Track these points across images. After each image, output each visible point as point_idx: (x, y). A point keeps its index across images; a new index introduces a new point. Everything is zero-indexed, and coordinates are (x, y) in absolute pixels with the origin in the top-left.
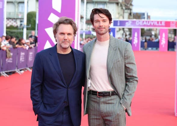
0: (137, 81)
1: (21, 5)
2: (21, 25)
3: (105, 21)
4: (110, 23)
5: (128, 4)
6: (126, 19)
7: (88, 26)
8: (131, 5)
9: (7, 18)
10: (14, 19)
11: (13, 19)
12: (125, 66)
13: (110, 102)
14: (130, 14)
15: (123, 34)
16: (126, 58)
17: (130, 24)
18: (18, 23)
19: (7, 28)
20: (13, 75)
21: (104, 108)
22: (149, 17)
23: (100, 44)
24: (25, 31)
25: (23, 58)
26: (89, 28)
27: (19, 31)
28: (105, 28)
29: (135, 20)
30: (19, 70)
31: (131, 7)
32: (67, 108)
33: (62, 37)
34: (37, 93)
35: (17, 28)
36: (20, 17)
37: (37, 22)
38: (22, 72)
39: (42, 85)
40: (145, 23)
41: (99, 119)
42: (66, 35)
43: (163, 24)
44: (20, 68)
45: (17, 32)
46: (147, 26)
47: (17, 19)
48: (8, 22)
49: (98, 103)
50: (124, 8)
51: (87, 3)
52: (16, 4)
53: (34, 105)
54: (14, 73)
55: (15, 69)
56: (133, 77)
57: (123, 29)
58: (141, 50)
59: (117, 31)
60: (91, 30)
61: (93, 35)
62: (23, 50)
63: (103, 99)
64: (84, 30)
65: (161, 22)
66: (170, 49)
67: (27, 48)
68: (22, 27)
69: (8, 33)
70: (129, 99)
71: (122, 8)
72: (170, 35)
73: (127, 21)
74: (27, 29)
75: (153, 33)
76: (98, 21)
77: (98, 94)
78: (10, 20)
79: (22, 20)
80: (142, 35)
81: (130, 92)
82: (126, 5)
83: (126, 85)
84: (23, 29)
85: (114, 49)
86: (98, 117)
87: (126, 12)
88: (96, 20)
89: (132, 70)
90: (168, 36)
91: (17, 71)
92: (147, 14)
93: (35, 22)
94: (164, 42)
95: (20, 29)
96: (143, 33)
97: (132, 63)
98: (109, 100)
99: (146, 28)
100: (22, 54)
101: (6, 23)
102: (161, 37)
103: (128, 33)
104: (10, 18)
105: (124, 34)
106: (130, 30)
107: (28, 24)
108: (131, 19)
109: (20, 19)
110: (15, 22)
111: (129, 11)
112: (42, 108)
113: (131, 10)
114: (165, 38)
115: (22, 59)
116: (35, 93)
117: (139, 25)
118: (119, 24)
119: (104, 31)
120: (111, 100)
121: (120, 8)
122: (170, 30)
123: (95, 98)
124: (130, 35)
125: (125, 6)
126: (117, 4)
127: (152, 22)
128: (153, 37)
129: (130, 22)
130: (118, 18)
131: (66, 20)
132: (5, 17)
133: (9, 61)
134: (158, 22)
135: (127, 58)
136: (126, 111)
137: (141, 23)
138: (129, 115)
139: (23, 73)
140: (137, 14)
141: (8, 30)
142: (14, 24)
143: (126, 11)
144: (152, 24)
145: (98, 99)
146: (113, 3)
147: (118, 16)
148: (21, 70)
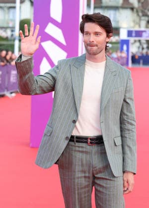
1: (12, 10)
2: (12, 35)
4: (109, 36)
5: (145, 9)
6: (143, 29)
10: (4, 28)
15: (139, 48)
17: (147, 35)
18: (8, 33)
25: (15, 78)
30: (9, 92)
35: (7, 39)
36: (11, 25)
38: (14, 95)
44: (11, 90)
45: (7, 45)
47: (7, 28)
50: (140, 14)
51: (95, 8)
52: (6, 9)
55: (4, 91)
57: (140, 41)
59: (132, 44)
68: (13, 38)
71: (138, 15)
73: (145, 31)
79: (13, 29)
82: (143, 10)
84: (14, 40)
87: (143, 20)
91: (7, 94)
95: (11, 40)
103: (145, 46)
105: (141, 47)
106: (148, 42)
109: (11, 27)
110: (5, 31)
111: (147, 18)
113: (148, 16)
115: (13, 79)
118: (134, 34)
121: (135, 15)
124: (148, 48)
125: (142, 12)
126: (132, 9)
130: (133, 27)
139: (15, 97)
142: (3, 34)
143: (143, 18)
146: (126, 8)
147: (132, 24)
148: (11, 93)
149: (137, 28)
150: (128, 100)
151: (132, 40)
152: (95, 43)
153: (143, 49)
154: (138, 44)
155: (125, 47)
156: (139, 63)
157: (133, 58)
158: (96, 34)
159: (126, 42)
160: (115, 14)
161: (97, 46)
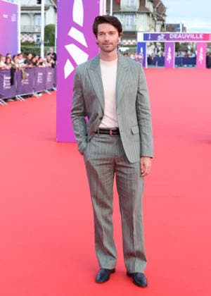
5: (160, 14)
8: (164, 15)
10: (30, 33)
14: (163, 26)
17: (162, 38)
22: (184, 29)
27: (36, 47)
29: (168, 32)
31: (164, 18)
37: (56, 37)
43: (201, 37)
47: (33, 33)
50: (156, 19)
52: (32, 16)
54: (31, 96)
57: (155, 43)
58: (175, 67)
59: (148, 46)
65: (198, 35)
71: (154, 19)
74: (45, 45)
76: (103, 33)
77: (111, 132)
80: (177, 50)
87: (158, 24)
88: (100, 33)
90: (206, 50)
92: (183, 25)
96: (178, 47)
100: (40, 74)
103: (160, 48)
104: (25, 33)
105: (156, 49)
106: (163, 44)
108: (164, 31)
109: (37, 33)
111: (161, 23)
113: (163, 21)
115: (39, 80)
117: (174, 39)
118: (150, 38)
119: (110, 47)
121: (151, 19)
124: (163, 50)
125: (157, 16)
126: (148, 14)
127: (188, 34)
129: (163, 35)
130: (149, 31)
132: (19, 31)
133: (25, 82)
137: (175, 36)
140: (170, 25)
141: (23, 46)
142: (30, 39)
143: (158, 22)
144: (188, 37)
146: (143, 13)
147: (148, 28)
149: (153, 32)
150: (141, 92)
151: (148, 43)
152: (110, 41)
153: (158, 51)
154: (153, 47)
155: (142, 50)
156: (155, 64)
157: (149, 59)
158: (111, 33)
159: (143, 45)
160: (132, 19)
161: (112, 44)
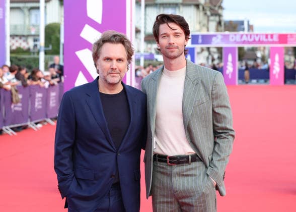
0: (233, 136)
1: (34, 12)
2: (35, 46)
3: (177, 36)
4: (187, 39)
5: (215, 6)
7: (149, 46)
8: (220, 7)
9: (11, 36)
10: (24, 36)
11: (21, 36)
12: (214, 112)
13: (189, 173)
14: (219, 23)
15: (208, 58)
16: (214, 97)
17: (219, 40)
18: (31, 44)
19: (12, 52)
20: (23, 132)
21: (180, 183)
22: (250, 28)
23: (170, 76)
24: (42, 56)
25: (41, 103)
26: (150, 49)
27: (32, 56)
28: (177, 48)
29: (227, 33)
30: (33, 123)
31: (220, 11)
32: (117, 186)
33: (107, 65)
34: (66, 161)
35: (28, 51)
36: (33, 32)
37: (62, 40)
38: (39, 126)
39: (73, 148)
40: (244, 38)
41: (171, 203)
42: (115, 61)
43: (275, 39)
44: (36, 120)
45: (29, 58)
46: (249, 43)
47: (28, 36)
48: (13, 41)
49: (170, 175)
50: (209, 13)
51: (146, 6)
52: (26, 11)
53: (61, 181)
54: (25, 128)
55: (27, 122)
56: (227, 129)
57: (208, 49)
58: (239, 83)
59: (198, 53)
60: (153, 52)
61: (157, 60)
62: (40, 89)
63: (177, 169)
64: (142, 52)
65: (272, 36)
66: (288, 82)
67: (47, 85)
68: (36, 50)
69: (14, 60)
70: (221, 167)
71: (205, 14)
72: (287, 58)
73: (215, 36)
74: (46, 53)
75: (259, 54)
76: (166, 35)
77: (168, 160)
78: (17, 38)
79: (36, 37)
80: (240, 59)
81: (223, 155)
82: (213, 7)
83: (215, 143)
84: (38, 53)
85: (193, 82)
86: (169, 200)
87: (212, 21)
88: (163, 34)
89: (225, 117)
90: (284, 59)
91: (30, 124)
92: (248, 22)
93: (58, 40)
94: (277, 70)
95: (34, 53)
96: (242, 55)
97: (225, 107)
98: (187, 170)
99: (246, 47)
100: (39, 95)
101: (10, 44)
102: (273, 61)
103: (216, 56)
104: (17, 36)
105: (210, 57)
106: (220, 50)
107: (46, 45)
108: (221, 31)
109: (34, 36)
110: (26, 41)
111: (217, 19)
112: (73, 187)
113: (220, 16)
114: (280, 62)
115: (38, 105)
116: (62, 161)
117: (236, 42)
118: (200, 41)
119: (176, 52)
120: (191, 169)
121: (202, 14)
122: (287, 49)
123: (163, 168)
124: (220, 58)
125: (211, 9)
126: (197, 6)
127: (257, 35)
128: (259, 61)
129: (220, 37)
131: (115, 36)
132: (8, 33)
133: (17, 107)
134: (267, 36)
135: (217, 98)
136: (217, 188)
137: (238, 39)
138: (221, 194)
139: (41, 128)
140: (230, 22)
141: (14, 55)
142: (24, 45)
144: (257, 39)
145: (169, 168)
146: (189, 5)
147: (197, 27)
148: (37, 124)
151: (198, 48)
154: (206, 53)
